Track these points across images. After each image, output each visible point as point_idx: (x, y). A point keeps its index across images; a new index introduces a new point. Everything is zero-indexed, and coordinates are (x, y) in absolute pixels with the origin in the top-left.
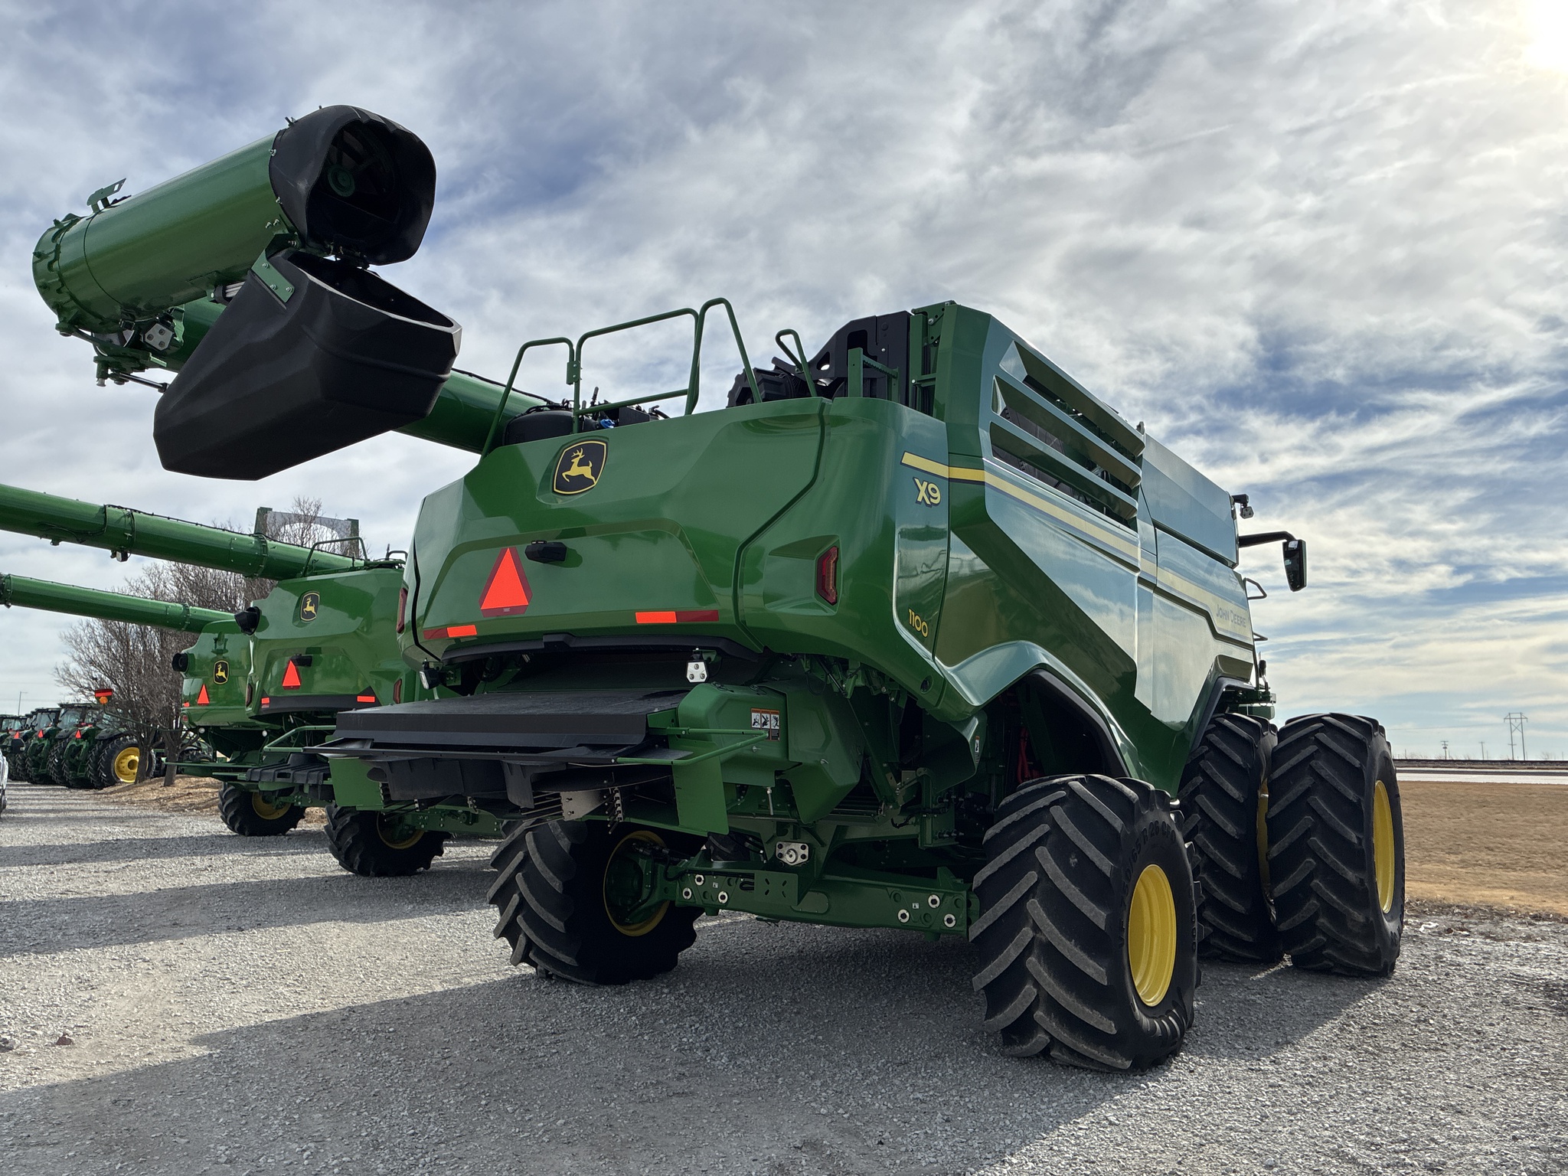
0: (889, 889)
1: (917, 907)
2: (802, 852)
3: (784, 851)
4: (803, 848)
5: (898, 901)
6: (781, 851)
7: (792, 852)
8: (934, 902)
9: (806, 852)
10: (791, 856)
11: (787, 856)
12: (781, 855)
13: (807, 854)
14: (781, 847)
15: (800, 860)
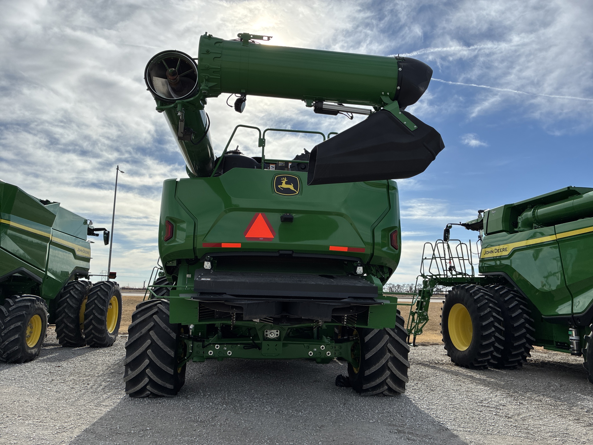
0: (305, 344)
1: (316, 350)
2: (277, 333)
3: (268, 333)
4: (277, 331)
5: (309, 349)
6: (267, 333)
7: (272, 333)
8: (323, 348)
9: (278, 333)
10: (272, 335)
11: (270, 335)
12: (267, 335)
13: (279, 334)
14: (267, 331)
15: (276, 336)
